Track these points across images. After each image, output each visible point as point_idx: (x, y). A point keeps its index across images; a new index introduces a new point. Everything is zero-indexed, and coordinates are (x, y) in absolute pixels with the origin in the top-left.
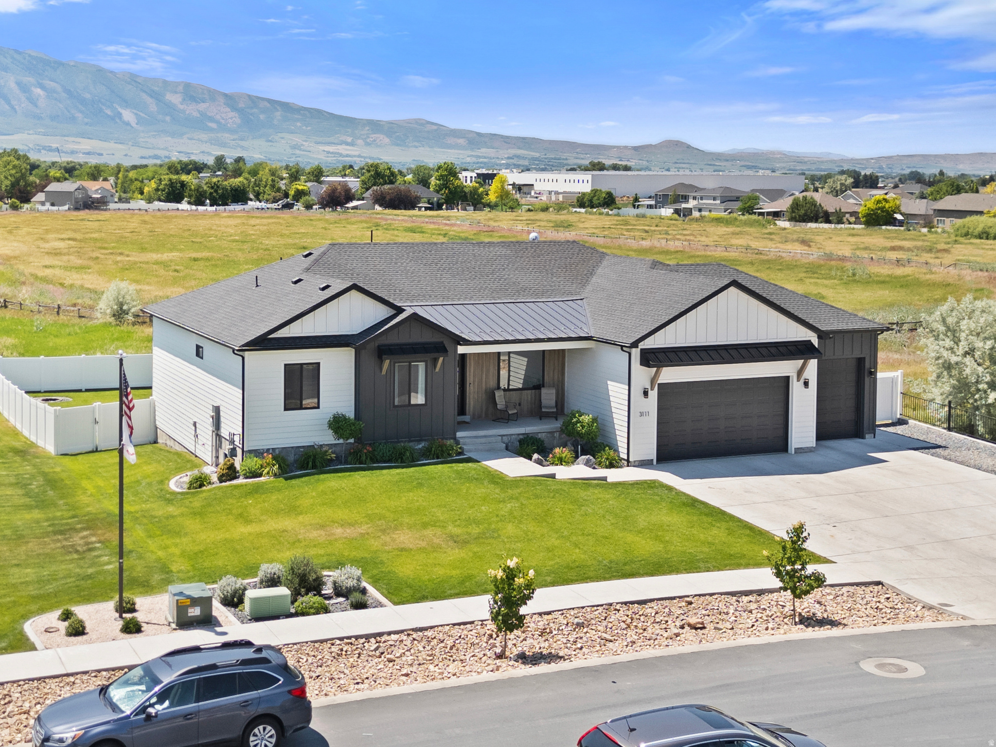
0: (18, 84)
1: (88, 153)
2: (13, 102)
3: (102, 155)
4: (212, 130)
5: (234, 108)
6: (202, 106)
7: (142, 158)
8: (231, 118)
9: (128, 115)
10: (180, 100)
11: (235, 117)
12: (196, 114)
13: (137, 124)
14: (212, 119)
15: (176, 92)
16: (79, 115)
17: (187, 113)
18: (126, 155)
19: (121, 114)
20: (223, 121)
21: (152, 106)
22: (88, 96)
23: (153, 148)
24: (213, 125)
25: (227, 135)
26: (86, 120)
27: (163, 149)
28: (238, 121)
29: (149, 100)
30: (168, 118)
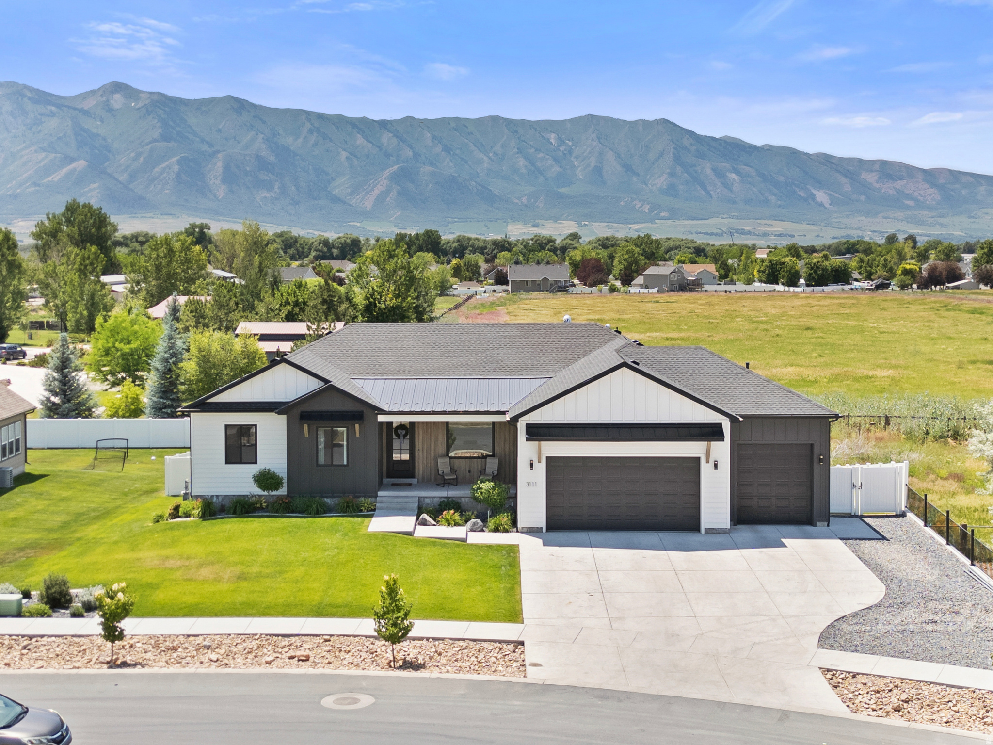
0: (714, 170)
1: (780, 235)
2: (709, 188)
3: (793, 236)
4: (908, 208)
5: (933, 185)
6: (899, 184)
7: (834, 238)
8: (931, 195)
9: (821, 196)
10: (876, 178)
11: (934, 193)
12: (892, 192)
13: (830, 205)
14: (909, 197)
15: (872, 171)
16: (773, 198)
17: (883, 191)
18: (818, 236)
19: (814, 195)
20: (921, 199)
21: (847, 186)
22: (781, 179)
23: (846, 228)
24: (910, 203)
25: (925, 213)
26: (779, 202)
27: (856, 229)
28: (938, 197)
29: (843, 180)
30: (862, 198)
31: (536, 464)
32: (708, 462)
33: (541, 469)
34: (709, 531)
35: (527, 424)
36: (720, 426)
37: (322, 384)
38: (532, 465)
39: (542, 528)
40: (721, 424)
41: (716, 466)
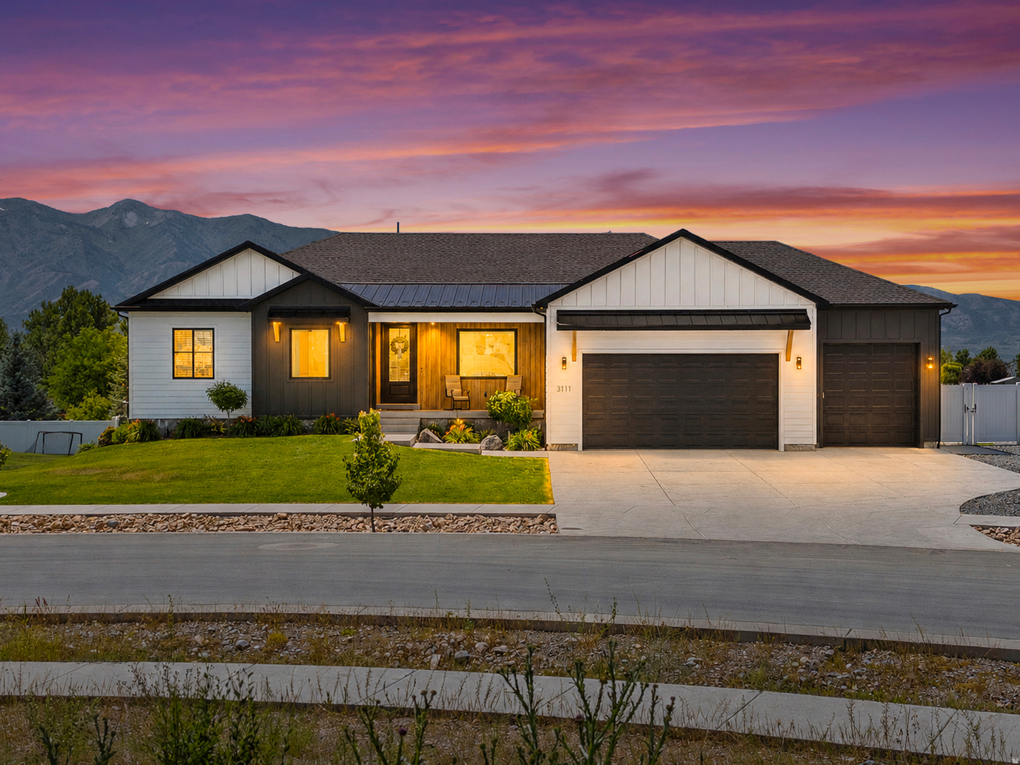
31: (569, 359)
32: (788, 359)
33: (576, 369)
34: (788, 448)
35: (558, 311)
36: (803, 312)
37: (296, 275)
38: (564, 362)
39: (577, 445)
40: (806, 310)
41: (799, 363)
